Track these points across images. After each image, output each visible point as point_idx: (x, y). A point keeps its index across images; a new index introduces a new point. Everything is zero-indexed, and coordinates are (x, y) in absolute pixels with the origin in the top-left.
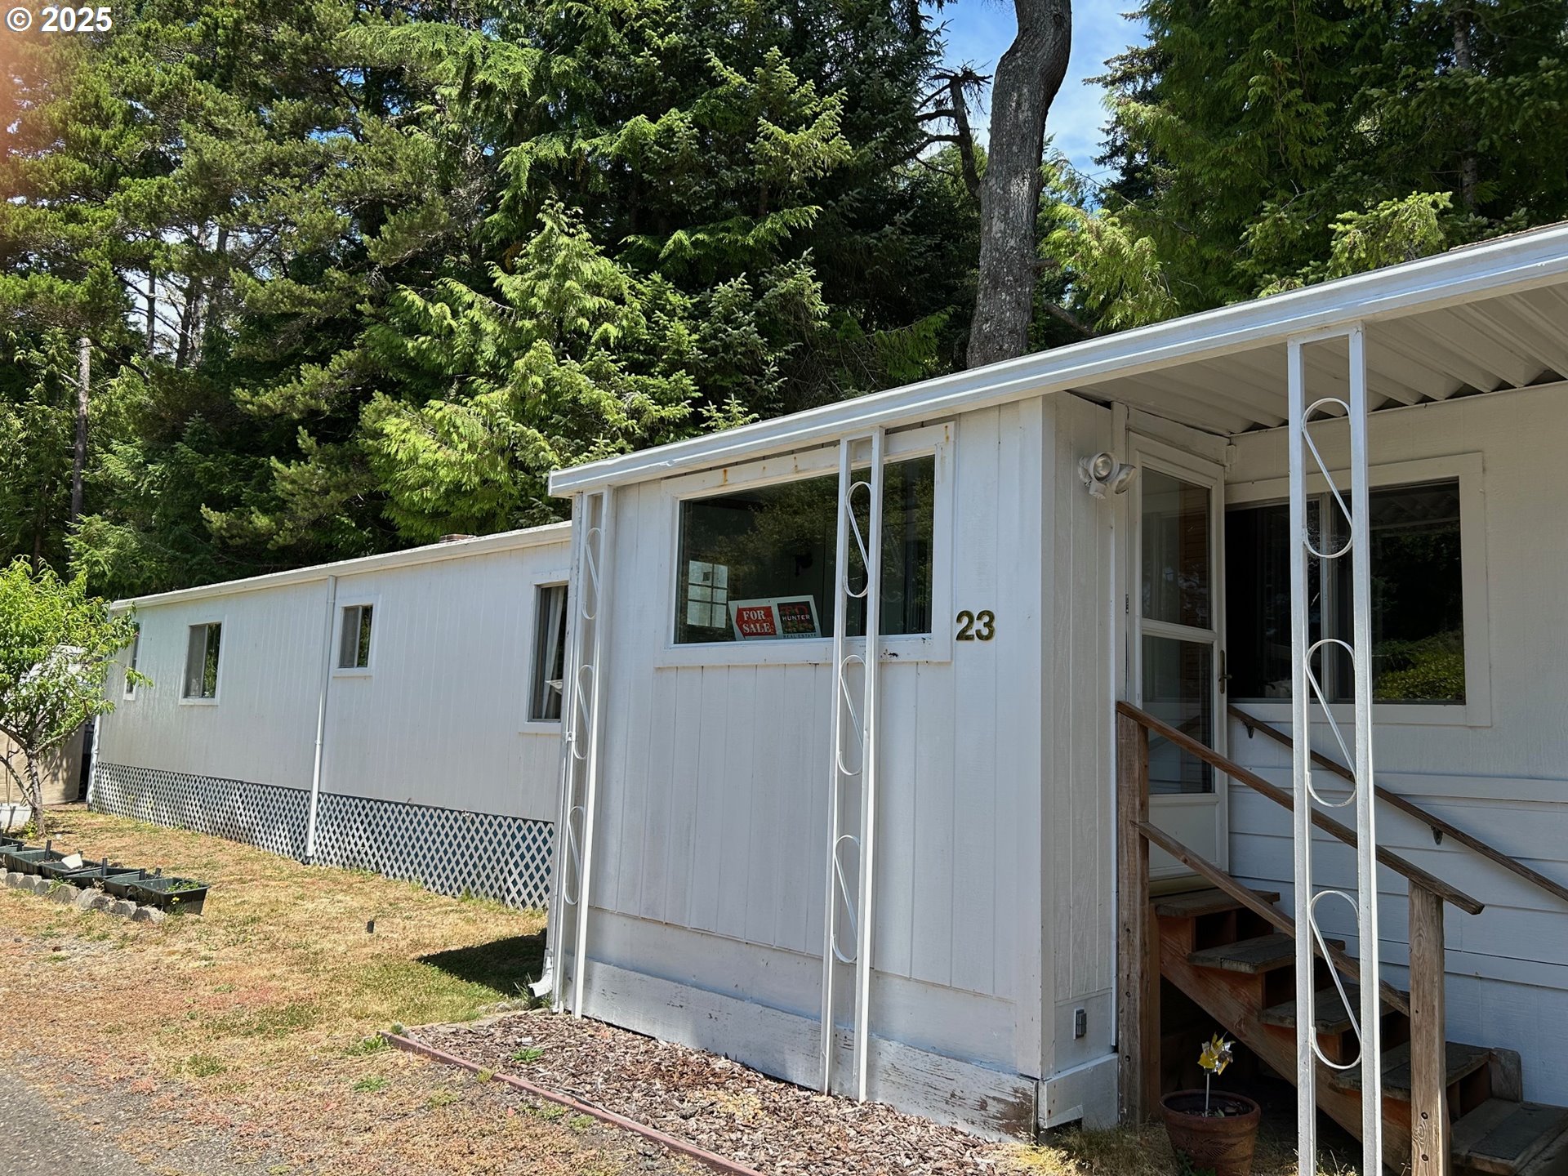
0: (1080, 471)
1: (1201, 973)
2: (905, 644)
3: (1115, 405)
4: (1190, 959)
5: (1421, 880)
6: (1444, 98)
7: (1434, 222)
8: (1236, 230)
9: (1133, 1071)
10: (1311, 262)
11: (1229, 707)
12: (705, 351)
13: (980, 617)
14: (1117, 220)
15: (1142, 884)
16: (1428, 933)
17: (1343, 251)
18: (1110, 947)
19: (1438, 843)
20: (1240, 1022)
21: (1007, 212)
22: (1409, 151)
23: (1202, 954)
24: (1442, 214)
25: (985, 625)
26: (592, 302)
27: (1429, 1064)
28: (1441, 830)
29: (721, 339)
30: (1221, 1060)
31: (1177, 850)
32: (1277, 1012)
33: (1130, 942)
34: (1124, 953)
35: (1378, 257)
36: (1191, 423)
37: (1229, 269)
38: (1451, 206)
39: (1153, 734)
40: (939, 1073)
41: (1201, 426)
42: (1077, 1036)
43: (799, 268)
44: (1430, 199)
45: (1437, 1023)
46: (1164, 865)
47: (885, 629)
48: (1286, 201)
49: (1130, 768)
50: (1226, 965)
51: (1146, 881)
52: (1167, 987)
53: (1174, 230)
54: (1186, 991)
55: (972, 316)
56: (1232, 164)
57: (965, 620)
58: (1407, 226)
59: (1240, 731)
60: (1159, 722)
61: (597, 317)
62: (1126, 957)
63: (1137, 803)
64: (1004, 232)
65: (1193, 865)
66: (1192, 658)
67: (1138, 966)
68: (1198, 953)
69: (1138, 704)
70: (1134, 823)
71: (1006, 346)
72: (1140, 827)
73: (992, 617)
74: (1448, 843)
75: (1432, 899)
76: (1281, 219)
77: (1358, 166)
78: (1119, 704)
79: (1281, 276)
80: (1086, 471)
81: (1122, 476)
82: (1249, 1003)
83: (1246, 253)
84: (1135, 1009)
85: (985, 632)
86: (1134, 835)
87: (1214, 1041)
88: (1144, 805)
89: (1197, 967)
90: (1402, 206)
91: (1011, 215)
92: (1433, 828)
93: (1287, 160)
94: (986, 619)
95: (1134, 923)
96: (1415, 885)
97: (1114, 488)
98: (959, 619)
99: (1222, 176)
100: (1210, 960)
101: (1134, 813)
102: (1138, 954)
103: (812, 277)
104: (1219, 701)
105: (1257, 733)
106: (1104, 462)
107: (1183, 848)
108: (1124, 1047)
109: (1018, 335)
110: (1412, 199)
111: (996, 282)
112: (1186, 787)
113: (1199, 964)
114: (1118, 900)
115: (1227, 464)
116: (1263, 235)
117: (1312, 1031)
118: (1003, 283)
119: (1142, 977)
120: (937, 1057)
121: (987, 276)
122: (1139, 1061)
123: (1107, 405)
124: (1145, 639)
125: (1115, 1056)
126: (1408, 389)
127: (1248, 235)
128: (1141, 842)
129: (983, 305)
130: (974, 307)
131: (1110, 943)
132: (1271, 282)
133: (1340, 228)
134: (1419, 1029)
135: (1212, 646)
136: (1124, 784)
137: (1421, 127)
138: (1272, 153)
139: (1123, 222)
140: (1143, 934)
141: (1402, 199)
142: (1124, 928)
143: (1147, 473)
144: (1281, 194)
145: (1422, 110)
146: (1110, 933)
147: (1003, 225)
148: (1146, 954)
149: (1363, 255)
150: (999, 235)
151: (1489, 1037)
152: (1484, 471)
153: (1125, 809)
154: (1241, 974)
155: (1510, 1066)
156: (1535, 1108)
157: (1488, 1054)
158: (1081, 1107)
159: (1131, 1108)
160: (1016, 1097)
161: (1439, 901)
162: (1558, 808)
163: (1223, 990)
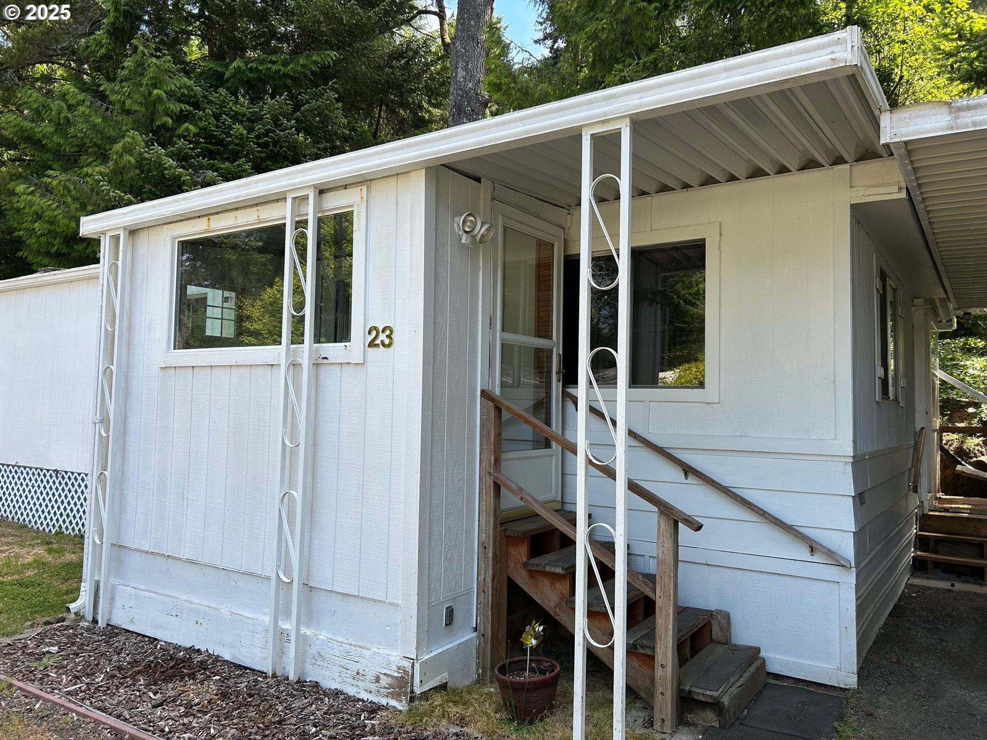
1: (533, 574)
2: (332, 350)
3: (482, 180)
4: (525, 565)
5: (665, 509)
9: (486, 644)
11: (563, 391)
12: (259, 145)
13: (383, 331)
15: (495, 514)
16: (669, 542)
18: (473, 560)
19: (686, 479)
20: (555, 606)
21: (467, 65)
23: (535, 561)
25: (387, 336)
26: (175, 107)
27: (666, 632)
28: (688, 470)
29: (272, 137)
30: (536, 638)
31: (517, 491)
33: (486, 556)
34: (482, 563)
36: (541, 198)
39: (506, 415)
40: (349, 657)
41: (548, 200)
42: (446, 625)
43: (327, 93)
45: (672, 604)
46: (510, 501)
47: (318, 339)
49: (489, 434)
50: (548, 569)
51: (498, 512)
52: (512, 586)
54: (524, 587)
57: (374, 333)
59: (570, 407)
60: (511, 404)
61: (182, 117)
62: (483, 566)
63: (493, 460)
64: (465, 78)
65: (525, 500)
66: (540, 359)
67: (491, 572)
68: (530, 561)
69: (498, 391)
70: (490, 474)
72: (494, 476)
73: (391, 332)
74: (692, 479)
75: (671, 522)
76: (624, 76)
78: (483, 392)
80: (459, 227)
82: (562, 593)
84: (488, 601)
85: (387, 342)
86: (491, 482)
87: (533, 625)
88: (497, 461)
89: (530, 571)
91: (470, 67)
92: (684, 470)
93: (632, 39)
94: (388, 332)
95: (489, 543)
96: (661, 513)
97: (478, 239)
98: (370, 333)
100: (537, 565)
101: (490, 466)
102: (491, 564)
103: (335, 98)
104: (557, 387)
106: (471, 221)
107: (521, 489)
108: (481, 628)
111: (460, 111)
112: (536, 446)
113: (531, 568)
114: (479, 526)
115: (566, 228)
118: (465, 111)
119: (493, 579)
120: (348, 647)
121: (454, 106)
122: (490, 637)
123: (478, 180)
124: (504, 346)
125: (475, 634)
126: (677, 179)
128: (495, 487)
131: (473, 557)
134: (661, 609)
135: (552, 350)
136: (485, 446)
140: (495, 549)
142: (483, 546)
143: (505, 229)
146: (473, 550)
147: (464, 73)
148: (497, 563)
150: (462, 79)
151: (712, 604)
152: (720, 234)
153: (484, 464)
154: (556, 574)
155: (723, 622)
156: (737, 648)
157: (711, 614)
158: (446, 675)
159: (484, 669)
160: (399, 673)
161: (676, 523)
162: (756, 455)
163: (545, 584)
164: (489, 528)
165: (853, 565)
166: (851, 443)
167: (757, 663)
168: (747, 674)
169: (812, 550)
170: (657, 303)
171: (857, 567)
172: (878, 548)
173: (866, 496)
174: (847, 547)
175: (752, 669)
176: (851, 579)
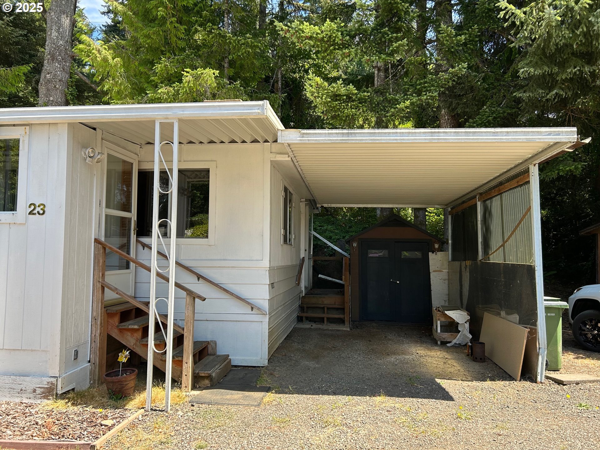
0: (83, 153)
1: (121, 331)
2: (4, 216)
3: (97, 129)
4: (118, 327)
5: (190, 293)
6: (220, 38)
7: (214, 79)
8: (152, 64)
9: (95, 368)
10: (176, 83)
11: (136, 240)
13: (39, 206)
14: (107, 47)
15: (101, 303)
16: (191, 308)
17: (186, 82)
18: (88, 326)
19: (198, 281)
20: (133, 345)
21: (59, 29)
22: (208, 52)
23: (122, 324)
24: (216, 77)
25: (42, 209)
27: (188, 348)
28: (199, 277)
30: (125, 357)
31: (114, 290)
32: (145, 340)
33: (96, 323)
34: (94, 327)
35: (197, 87)
37: (149, 78)
38: (218, 75)
39: (108, 250)
40: (15, 383)
41: (130, 140)
42: (74, 359)
44: (212, 71)
45: (192, 335)
46: (110, 295)
48: (169, 58)
49: (99, 261)
50: (130, 327)
51: (103, 301)
52: (110, 338)
53: (129, 57)
54: (116, 338)
55: (41, 70)
56: (151, 38)
57: (33, 207)
58: (206, 79)
59: (140, 247)
60: (110, 246)
62: (94, 329)
63: (101, 274)
64: (57, 37)
65: (120, 294)
66: (124, 223)
67: (99, 331)
68: (120, 324)
69: (103, 239)
70: (99, 281)
71: (57, 86)
72: (101, 283)
73: (44, 207)
74: (201, 281)
75: (192, 298)
76: (167, 65)
77: (193, 52)
78: (95, 240)
79: (166, 86)
80: (85, 154)
81: (99, 157)
82: (137, 338)
83: (155, 74)
84: (97, 346)
85: (41, 212)
86: (99, 286)
87: (123, 352)
88: (103, 275)
90: (204, 72)
91: (61, 30)
92: (197, 277)
93: (171, 42)
94: (42, 207)
95: (98, 317)
96: (188, 294)
97: (96, 161)
98: (30, 207)
99: (148, 41)
100: (124, 326)
101: (99, 278)
102: (99, 327)
104: (133, 237)
105: (146, 248)
106: (92, 151)
107: (116, 289)
108: (93, 361)
109: (63, 82)
110: (207, 70)
111: (53, 58)
112: (120, 268)
113: (121, 328)
114: (92, 309)
115: (139, 155)
116: (161, 69)
117: (153, 342)
118: (57, 59)
119: (100, 334)
120: (14, 377)
121: (49, 54)
122: (98, 364)
123: (95, 129)
124: (107, 216)
125: (89, 364)
126: (196, 139)
127: (156, 68)
128: (102, 288)
129: (47, 66)
130: (42, 66)
131: (88, 324)
132: (162, 87)
133: (185, 74)
134: (186, 337)
135: (131, 218)
136: (96, 268)
137: (213, 45)
138: (166, 39)
139: (109, 48)
140: (101, 320)
141: (204, 69)
142: (94, 319)
143: (109, 156)
144: (168, 54)
145: (213, 40)
146: (89, 321)
147: (57, 34)
148: (102, 327)
149: (192, 85)
150: (55, 38)
151: (209, 338)
152: (216, 167)
153: (96, 277)
154: (135, 329)
155: (213, 345)
156: (219, 356)
157: (208, 343)
158: (74, 384)
159: (94, 380)
160: (48, 385)
161: (194, 298)
162: (230, 268)
163: (128, 335)
164: (98, 309)
165: (268, 313)
166: (269, 262)
167: (228, 360)
168: (223, 365)
169: (252, 309)
170: (185, 195)
171: (270, 314)
172: (280, 308)
173: (275, 284)
174: (265, 305)
175: (225, 363)
176: (267, 319)
